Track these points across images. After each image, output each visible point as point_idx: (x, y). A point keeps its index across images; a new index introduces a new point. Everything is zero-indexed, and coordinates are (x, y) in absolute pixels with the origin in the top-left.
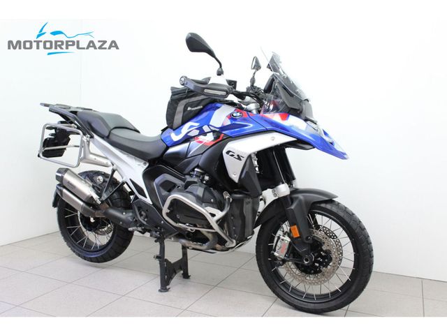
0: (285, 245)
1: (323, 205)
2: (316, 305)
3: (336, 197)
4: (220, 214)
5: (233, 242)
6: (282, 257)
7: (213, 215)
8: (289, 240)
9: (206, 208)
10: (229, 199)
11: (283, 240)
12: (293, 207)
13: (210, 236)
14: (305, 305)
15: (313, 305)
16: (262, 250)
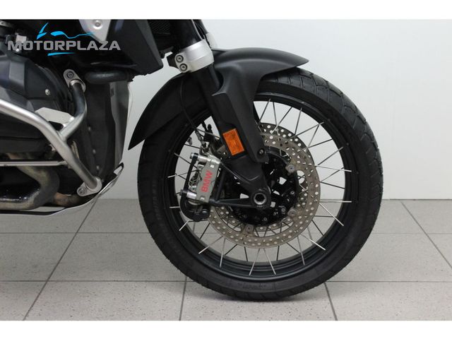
0: (209, 174)
1: (283, 80)
2: (276, 283)
3: (305, 62)
4: (70, 123)
5: (95, 183)
6: (205, 199)
7: (58, 127)
8: (217, 161)
9: (38, 111)
10: (78, 85)
11: (204, 163)
12: (224, 90)
13: (42, 178)
14: (255, 288)
15: (271, 285)
16: (154, 192)
